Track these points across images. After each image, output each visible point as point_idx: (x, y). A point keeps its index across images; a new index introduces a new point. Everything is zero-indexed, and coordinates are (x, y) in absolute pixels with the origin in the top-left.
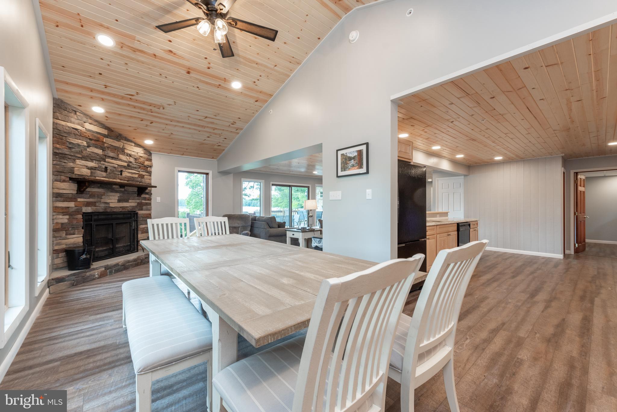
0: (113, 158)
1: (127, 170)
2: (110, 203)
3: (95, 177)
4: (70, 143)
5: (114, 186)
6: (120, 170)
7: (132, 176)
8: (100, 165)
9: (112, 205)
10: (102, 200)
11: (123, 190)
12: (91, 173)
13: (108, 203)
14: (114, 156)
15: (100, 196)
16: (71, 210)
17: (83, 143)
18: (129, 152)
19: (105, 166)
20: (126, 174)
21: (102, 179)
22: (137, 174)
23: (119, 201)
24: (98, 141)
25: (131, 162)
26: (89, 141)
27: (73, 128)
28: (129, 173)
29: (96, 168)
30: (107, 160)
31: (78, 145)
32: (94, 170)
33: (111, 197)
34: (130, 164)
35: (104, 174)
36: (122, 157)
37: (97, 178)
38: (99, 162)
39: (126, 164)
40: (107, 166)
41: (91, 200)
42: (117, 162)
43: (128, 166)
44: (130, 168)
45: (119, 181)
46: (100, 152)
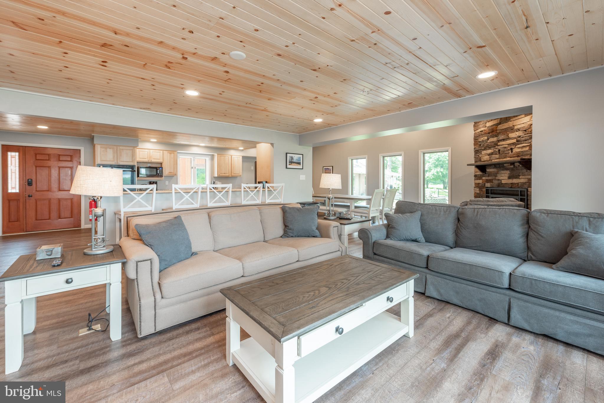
0: (504, 140)
1: (517, 146)
2: (502, 180)
3: (492, 160)
4: (480, 142)
5: (505, 165)
6: (509, 148)
7: (522, 150)
8: (494, 150)
9: (503, 182)
10: (497, 178)
11: (512, 166)
12: (490, 158)
13: (501, 180)
14: (504, 138)
15: (495, 175)
16: (480, 185)
17: (484, 139)
18: (519, 127)
19: (498, 149)
20: (516, 150)
21: (496, 160)
22: (528, 146)
23: (509, 178)
24: (493, 131)
25: (520, 136)
26: (488, 135)
27: (480, 131)
28: (518, 148)
29: (492, 153)
30: (499, 144)
31: (483, 141)
32: (491, 155)
33: (502, 175)
34: (519, 139)
35: (497, 156)
36: (512, 135)
37: (493, 161)
38: (495, 148)
39: (515, 141)
40: (499, 149)
41: (490, 178)
42: (506, 143)
43: (517, 141)
44: (520, 143)
45: (508, 159)
46: (495, 139)
